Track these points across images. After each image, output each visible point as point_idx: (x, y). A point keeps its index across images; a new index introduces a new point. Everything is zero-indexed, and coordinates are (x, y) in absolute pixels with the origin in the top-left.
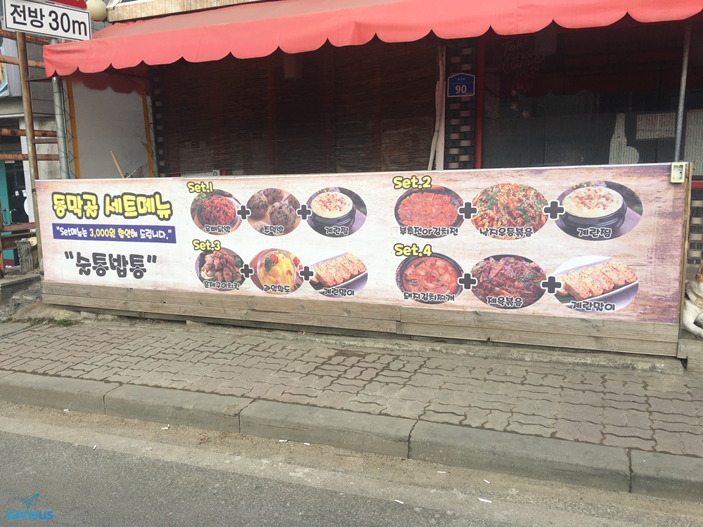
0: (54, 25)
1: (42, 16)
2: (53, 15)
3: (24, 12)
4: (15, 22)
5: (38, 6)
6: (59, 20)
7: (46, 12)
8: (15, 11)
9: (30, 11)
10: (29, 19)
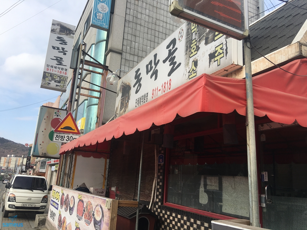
0: (67, 140)
1: (64, 137)
2: (68, 137)
3: (59, 137)
4: (56, 139)
5: (64, 135)
6: (69, 138)
7: (66, 137)
8: (57, 136)
9: (61, 136)
10: (60, 138)
